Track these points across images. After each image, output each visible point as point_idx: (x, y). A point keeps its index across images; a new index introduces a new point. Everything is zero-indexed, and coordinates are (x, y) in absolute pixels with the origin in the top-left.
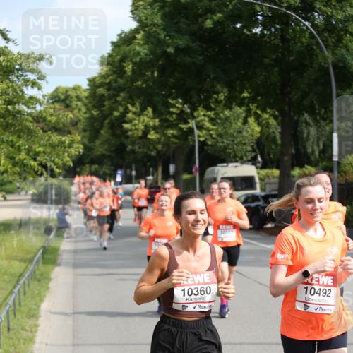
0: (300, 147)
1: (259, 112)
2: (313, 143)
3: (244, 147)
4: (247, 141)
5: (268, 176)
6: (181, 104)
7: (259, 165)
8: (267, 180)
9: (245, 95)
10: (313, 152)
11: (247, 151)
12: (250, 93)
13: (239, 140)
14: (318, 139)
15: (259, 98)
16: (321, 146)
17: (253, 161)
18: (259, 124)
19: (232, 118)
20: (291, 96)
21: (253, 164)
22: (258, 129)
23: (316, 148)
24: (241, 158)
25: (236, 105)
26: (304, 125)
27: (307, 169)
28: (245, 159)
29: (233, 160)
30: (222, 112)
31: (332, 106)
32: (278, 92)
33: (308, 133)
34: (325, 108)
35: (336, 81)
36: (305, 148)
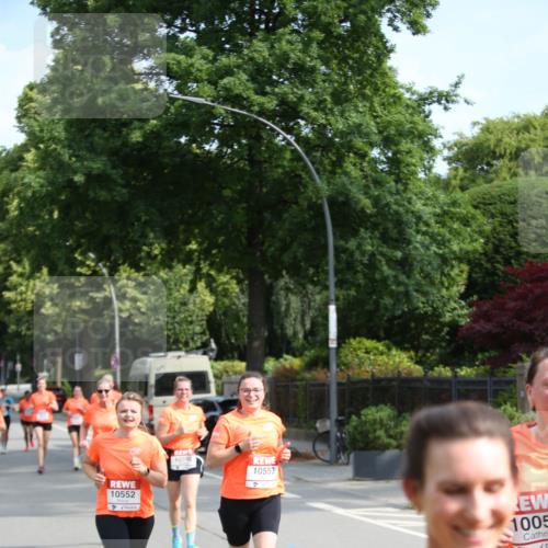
0: (276, 327)
1: (212, 272)
2: (295, 320)
3: (191, 327)
4: (194, 318)
5: (227, 372)
6: (93, 260)
7: (212, 354)
8: (225, 378)
9: (194, 246)
10: (295, 334)
11: (195, 334)
12: (200, 244)
13: (183, 316)
14: (303, 314)
15: (214, 252)
16: (308, 326)
17: (204, 348)
18: (213, 291)
19: (172, 283)
20: (264, 248)
21: (205, 353)
22: (210, 299)
23: (299, 327)
24: (186, 344)
25: (179, 262)
26: (282, 292)
27: (286, 360)
28: (191, 345)
29: (174, 347)
30: (155, 274)
31: (327, 264)
32: (244, 241)
33: (288, 305)
34: (317, 267)
35: (334, 226)
36: (282, 327)
